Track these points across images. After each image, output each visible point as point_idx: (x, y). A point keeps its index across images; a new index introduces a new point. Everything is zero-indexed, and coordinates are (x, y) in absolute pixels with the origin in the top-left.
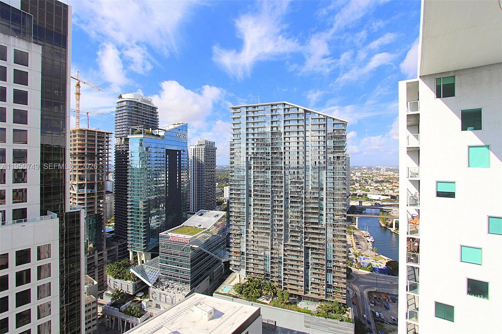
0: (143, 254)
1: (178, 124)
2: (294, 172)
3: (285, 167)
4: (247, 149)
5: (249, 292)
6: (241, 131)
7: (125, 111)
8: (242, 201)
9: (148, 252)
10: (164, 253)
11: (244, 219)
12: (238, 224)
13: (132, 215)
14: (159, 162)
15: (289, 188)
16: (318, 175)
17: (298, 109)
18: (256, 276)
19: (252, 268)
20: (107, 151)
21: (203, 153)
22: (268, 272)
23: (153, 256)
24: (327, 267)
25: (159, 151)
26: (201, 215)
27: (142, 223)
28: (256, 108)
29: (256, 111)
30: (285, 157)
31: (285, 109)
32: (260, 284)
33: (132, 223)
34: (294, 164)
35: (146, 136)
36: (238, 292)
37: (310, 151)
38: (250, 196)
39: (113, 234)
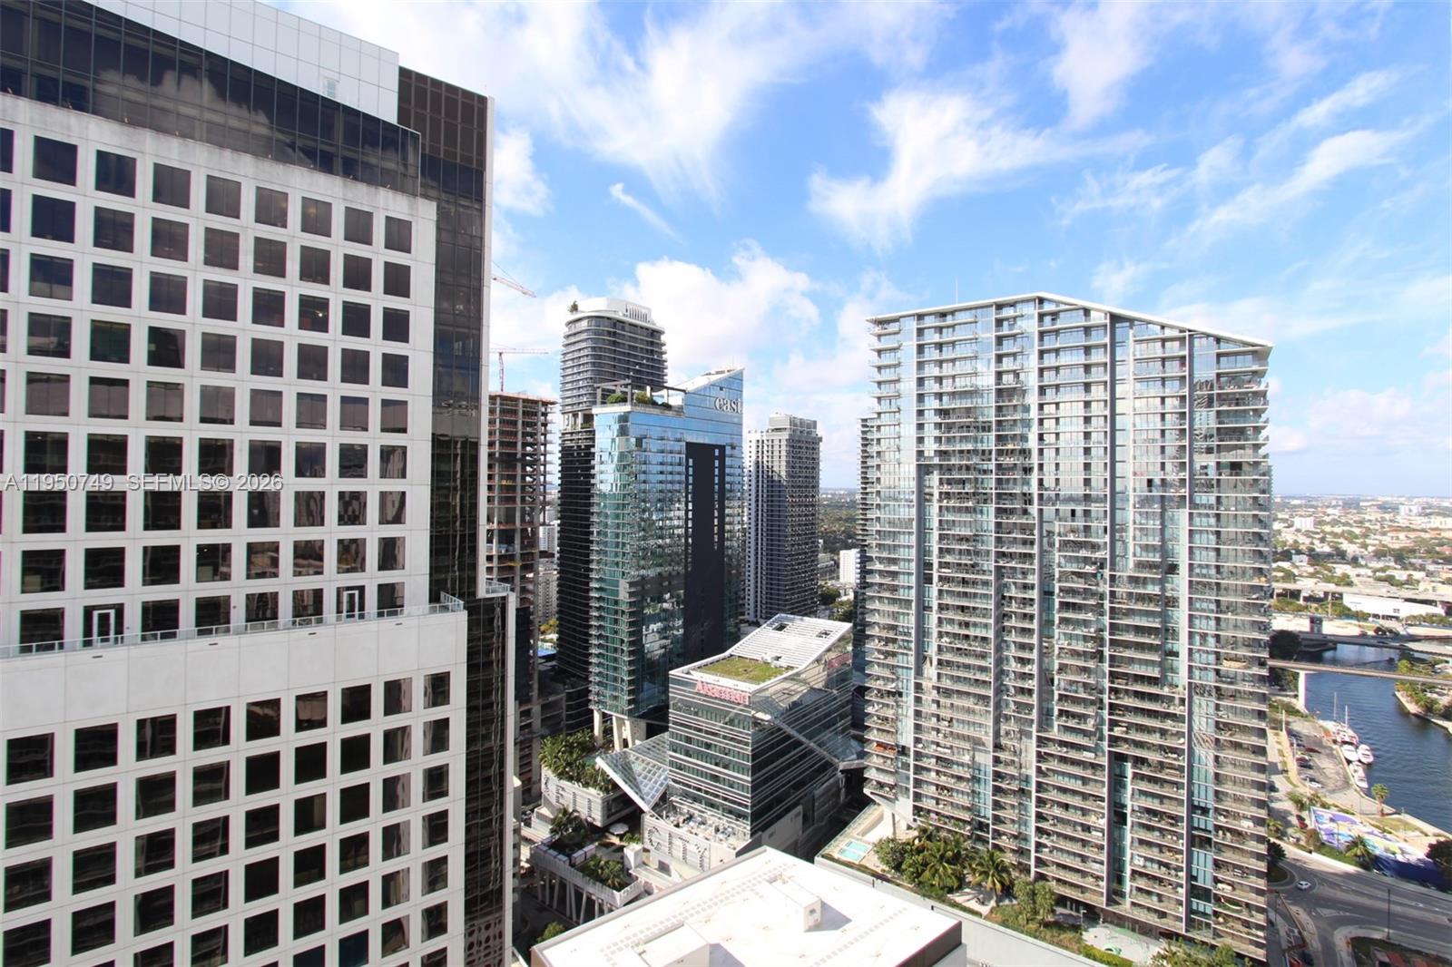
0: (627, 723)
1: (718, 373)
2: (1073, 512)
3: (1041, 496)
4: (920, 440)
5: (923, 871)
6: (902, 388)
7: (583, 345)
8: (902, 594)
9: (638, 717)
10: (682, 725)
11: (910, 649)
12: (890, 661)
13: (600, 616)
14: (670, 478)
15: (1057, 561)
16: (1158, 522)
17: (1087, 312)
18: (945, 823)
19: (932, 798)
20: (542, 447)
21: (784, 453)
22: (984, 817)
23: (652, 732)
24: (1191, 827)
25: (668, 448)
26: (781, 628)
27: (626, 640)
28: (949, 317)
29: (948, 327)
30: (1041, 466)
31: (1041, 316)
32: (959, 852)
33: (600, 637)
34: (1072, 483)
35: (638, 409)
36: (888, 863)
37: (1132, 445)
38: (929, 580)
39: (554, 663)
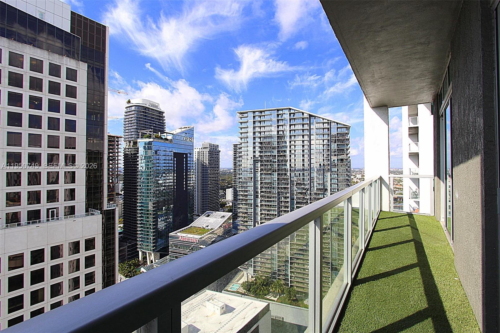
0: (153, 254)
1: (184, 128)
2: (300, 174)
3: (290, 169)
4: (254, 152)
5: (257, 290)
6: (248, 135)
7: (133, 116)
8: (249, 202)
9: (156, 252)
10: (174, 252)
11: (252, 220)
12: (246, 224)
13: (141, 216)
14: (167, 165)
15: (295, 189)
16: (322, 177)
17: (303, 113)
18: (263, 274)
19: (259, 266)
20: (117, 154)
21: (207, 156)
22: (275, 270)
23: (161, 256)
24: (332, 265)
25: (167, 154)
26: (208, 216)
27: (152, 224)
28: (263, 113)
29: (262, 116)
30: (290, 160)
31: (290, 114)
32: (268, 282)
33: (141, 224)
34: (299, 166)
35: (156, 140)
36: (246, 289)
37: (315, 154)
38: (257, 197)
39: (122, 235)
